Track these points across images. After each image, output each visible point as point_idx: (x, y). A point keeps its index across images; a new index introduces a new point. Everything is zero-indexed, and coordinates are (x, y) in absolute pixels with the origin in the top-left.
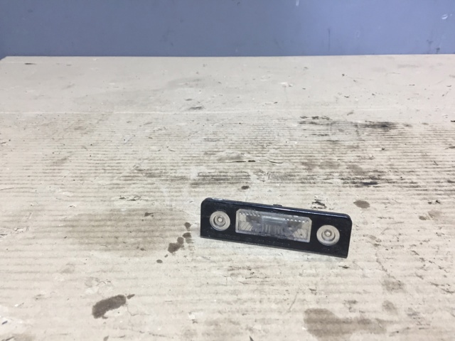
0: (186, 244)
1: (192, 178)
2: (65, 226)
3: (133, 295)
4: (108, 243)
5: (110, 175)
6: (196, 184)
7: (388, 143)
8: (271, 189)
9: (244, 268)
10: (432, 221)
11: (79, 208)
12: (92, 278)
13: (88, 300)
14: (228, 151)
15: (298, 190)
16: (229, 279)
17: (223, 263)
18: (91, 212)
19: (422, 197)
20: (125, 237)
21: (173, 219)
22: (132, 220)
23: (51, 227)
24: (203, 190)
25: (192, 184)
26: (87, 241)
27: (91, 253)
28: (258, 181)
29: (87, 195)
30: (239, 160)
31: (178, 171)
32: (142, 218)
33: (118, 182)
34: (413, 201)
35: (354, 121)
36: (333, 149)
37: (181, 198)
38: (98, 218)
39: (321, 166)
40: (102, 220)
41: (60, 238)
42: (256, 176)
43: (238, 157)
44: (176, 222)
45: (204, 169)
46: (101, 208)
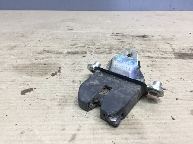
0: (58, 74)
1: (64, 53)
2: (14, 68)
3: (36, 88)
4: (29, 73)
5: (32, 52)
6: (66, 55)
7: (143, 42)
8: (94, 57)
9: (78, 81)
10: (151, 67)
11: (20, 62)
12: (22, 83)
13: (20, 90)
14: (80, 44)
15: (104, 57)
16: (72, 84)
17: (71, 80)
18: (24, 64)
19: (150, 59)
20: (36, 71)
21: (55, 66)
22: (39, 66)
23: (8, 68)
24: (68, 57)
25: (64, 55)
26: (21, 72)
27: (22, 76)
28: (90, 54)
29: (23, 58)
30: (84, 47)
31: (59, 51)
32: (43, 66)
33: (36, 54)
34: (146, 61)
35: (132, 35)
36: (121, 44)
37: (59, 60)
38: (26, 65)
39: (115, 50)
40: (28, 66)
41: (11, 71)
42: (89, 53)
43: (84, 46)
44: (56, 67)
45: (70, 50)
46: (28, 62)
